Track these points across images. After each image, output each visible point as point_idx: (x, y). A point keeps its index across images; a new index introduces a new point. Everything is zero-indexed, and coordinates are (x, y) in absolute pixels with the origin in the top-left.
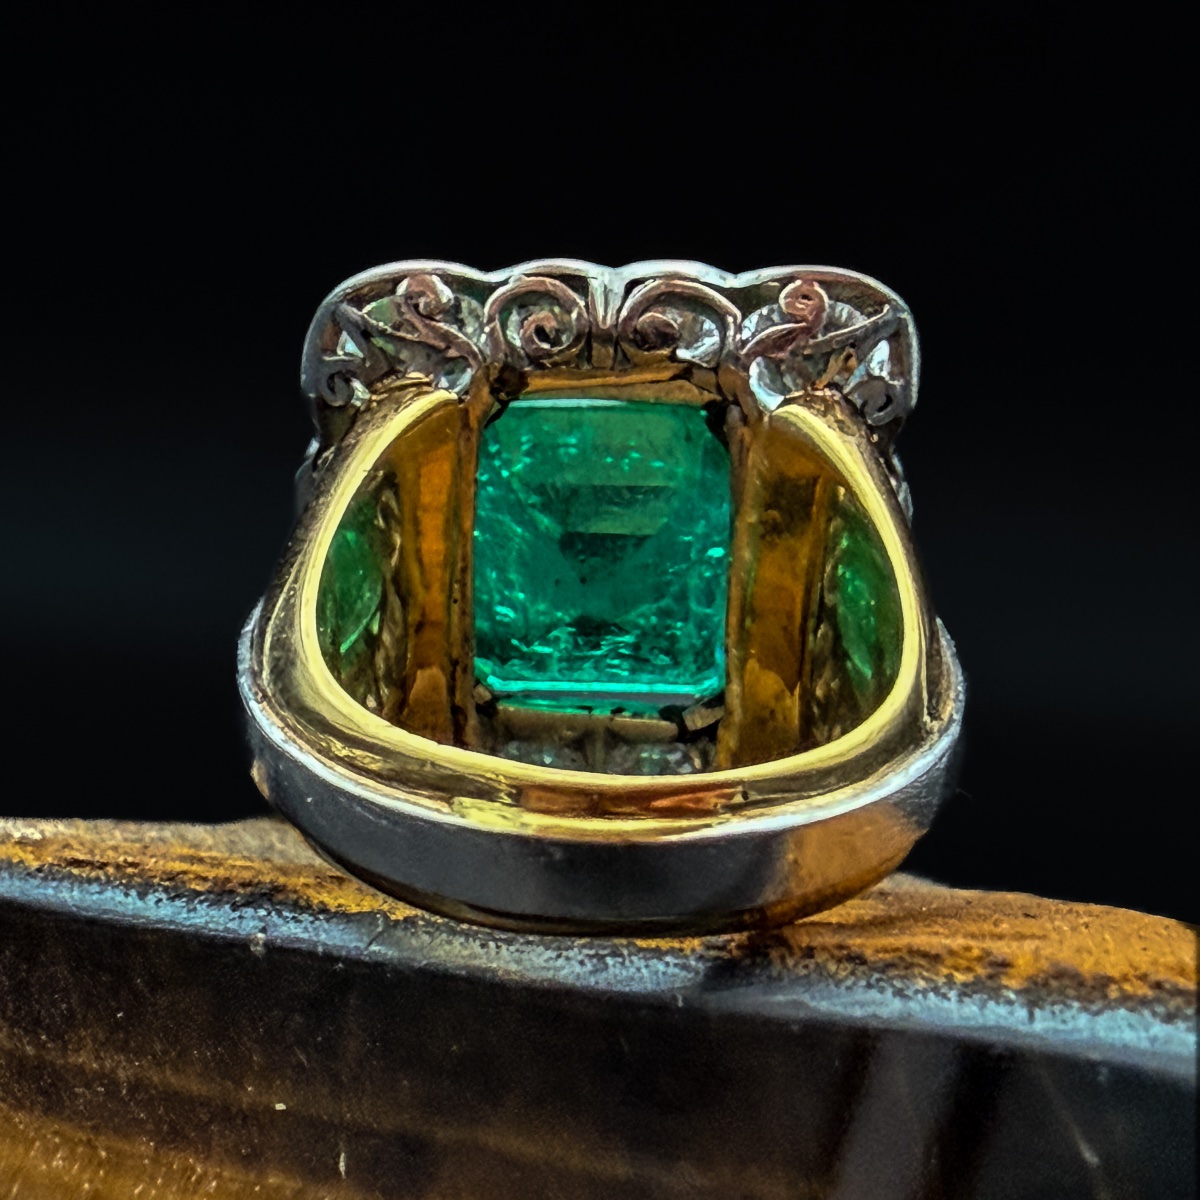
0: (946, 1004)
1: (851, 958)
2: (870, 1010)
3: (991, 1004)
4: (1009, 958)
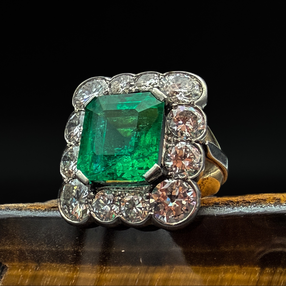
0: (272, 208)
1: (247, 202)
2: (257, 211)
3: (281, 206)
4: (280, 198)
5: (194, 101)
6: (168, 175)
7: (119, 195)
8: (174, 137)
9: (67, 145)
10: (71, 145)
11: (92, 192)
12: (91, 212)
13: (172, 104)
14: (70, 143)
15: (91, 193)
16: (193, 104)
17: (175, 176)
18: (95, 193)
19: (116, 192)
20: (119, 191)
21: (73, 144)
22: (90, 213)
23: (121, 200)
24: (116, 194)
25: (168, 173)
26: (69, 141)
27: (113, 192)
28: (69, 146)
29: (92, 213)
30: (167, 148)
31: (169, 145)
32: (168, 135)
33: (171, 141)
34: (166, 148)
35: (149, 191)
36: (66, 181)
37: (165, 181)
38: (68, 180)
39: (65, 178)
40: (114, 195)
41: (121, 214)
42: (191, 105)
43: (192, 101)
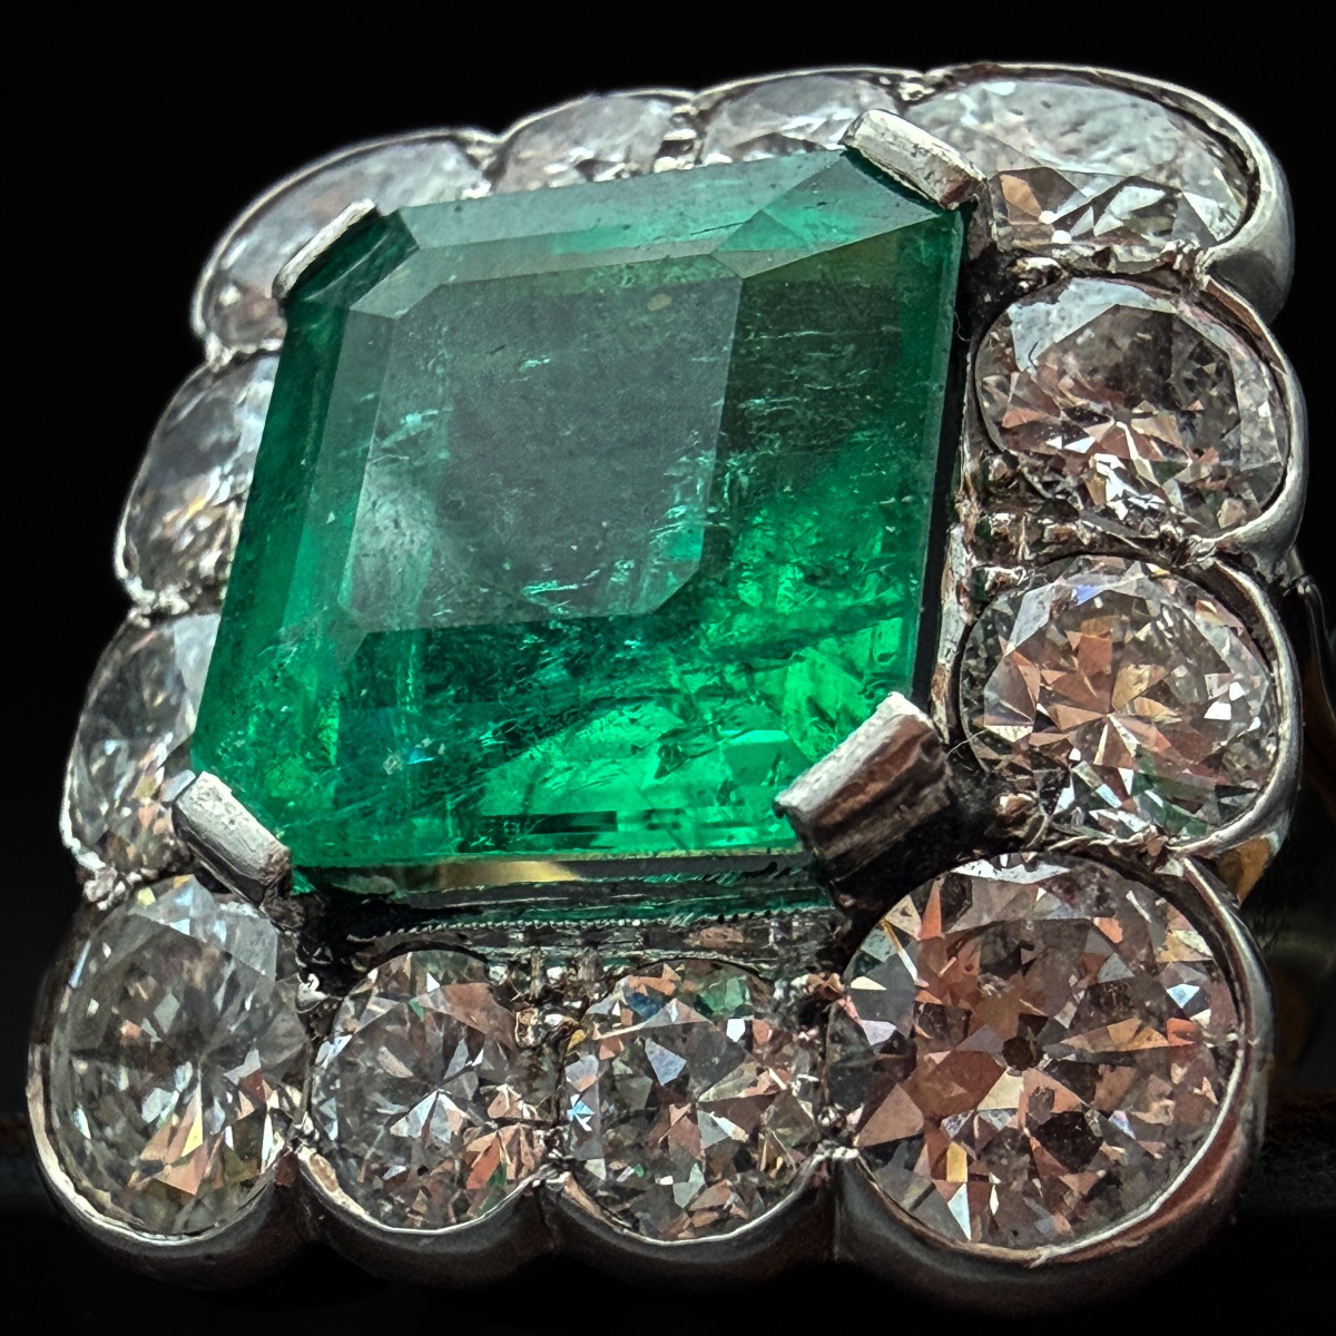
5: (1193, 253)
6: (989, 815)
7: (551, 998)
8: (1039, 515)
9: (133, 614)
10: (160, 616)
11: (312, 977)
12: (295, 1143)
13: (1013, 264)
14: (150, 596)
15: (305, 980)
16: (1191, 271)
17: (1050, 830)
18: (340, 979)
19: (527, 968)
20: (550, 962)
21: (180, 605)
22: (288, 1160)
23: (567, 1031)
24: (526, 985)
25: (992, 796)
26: (147, 586)
27: (500, 973)
28: (146, 623)
29: (305, 1154)
30: (979, 597)
31: (992, 572)
32: (989, 494)
33: (1013, 540)
34: (973, 600)
35: (820, 955)
36: (100, 893)
37: (960, 870)
38: (121, 887)
39: (90, 875)
40: (505, 994)
41: (558, 1166)
42: (1172, 280)
43: (1180, 250)
